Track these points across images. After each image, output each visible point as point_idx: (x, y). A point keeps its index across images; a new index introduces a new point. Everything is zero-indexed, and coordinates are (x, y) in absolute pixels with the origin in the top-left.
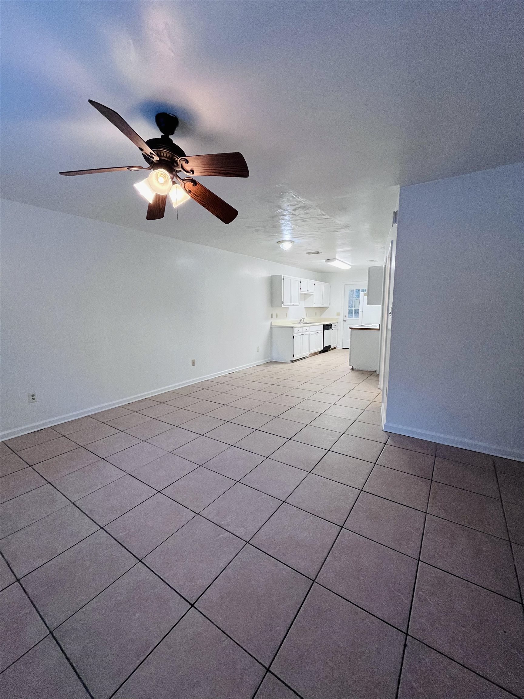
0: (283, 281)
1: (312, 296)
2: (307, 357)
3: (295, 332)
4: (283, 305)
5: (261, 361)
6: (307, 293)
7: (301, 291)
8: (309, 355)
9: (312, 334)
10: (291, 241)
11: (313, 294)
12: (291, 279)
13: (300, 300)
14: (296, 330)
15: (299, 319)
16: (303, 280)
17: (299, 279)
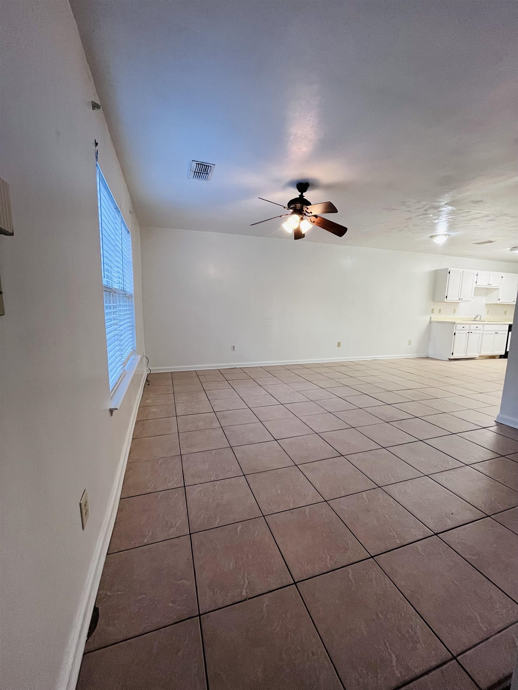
0: (449, 275)
1: (497, 290)
2: (476, 359)
3: (457, 329)
4: (446, 299)
5: (414, 355)
6: (487, 287)
7: (477, 284)
8: (478, 357)
9: (485, 334)
10: (446, 235)
11: (499, 288)
12: (462, 272)
13: (474, 295)
14: (459, 327)
15: (474, 317)
16: (480, 272)
17: (476, 272)
